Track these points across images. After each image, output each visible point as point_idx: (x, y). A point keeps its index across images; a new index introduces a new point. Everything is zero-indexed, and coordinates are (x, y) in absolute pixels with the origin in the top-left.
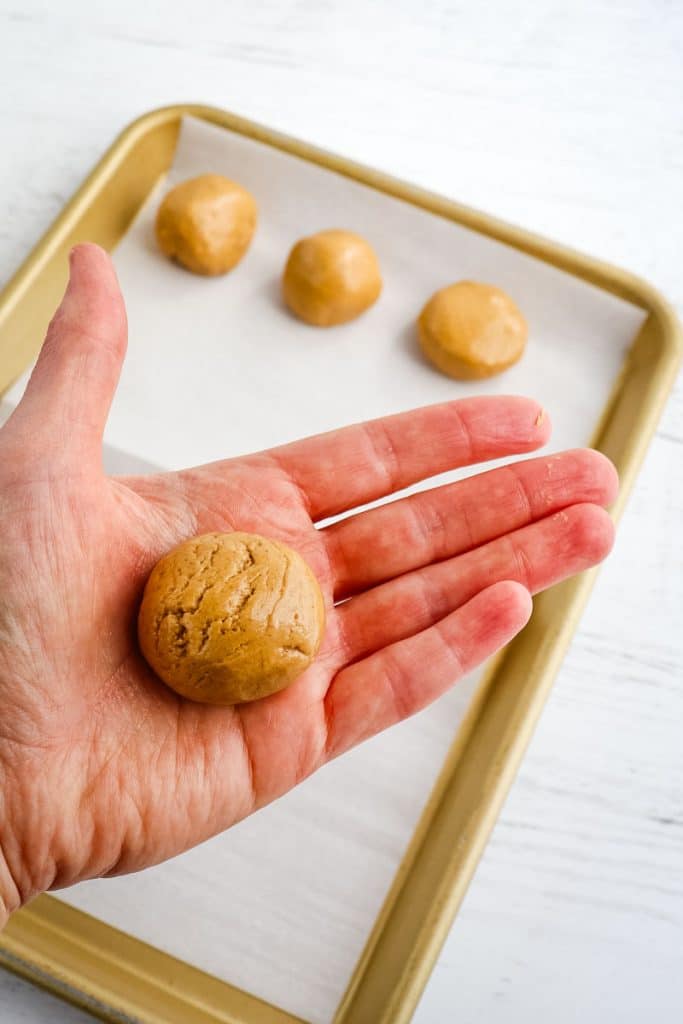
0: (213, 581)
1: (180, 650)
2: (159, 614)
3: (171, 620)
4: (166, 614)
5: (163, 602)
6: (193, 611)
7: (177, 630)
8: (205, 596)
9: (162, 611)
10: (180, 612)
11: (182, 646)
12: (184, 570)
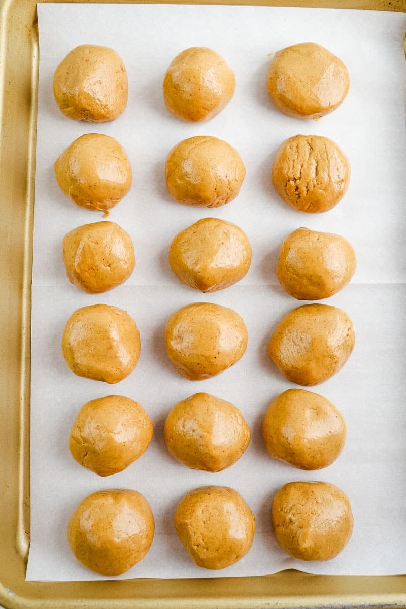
0: (302, 163)
1: (297, 196)
2: (286, 180)
3: (292, 182)
4: (289, 181)
5: (287, 174)
6: (300, 178)
7: (295, 188)
8: (302, 171)
9: (288, 179)
10: (295, 179)
11: (298, 195)
12: (290, 158)
